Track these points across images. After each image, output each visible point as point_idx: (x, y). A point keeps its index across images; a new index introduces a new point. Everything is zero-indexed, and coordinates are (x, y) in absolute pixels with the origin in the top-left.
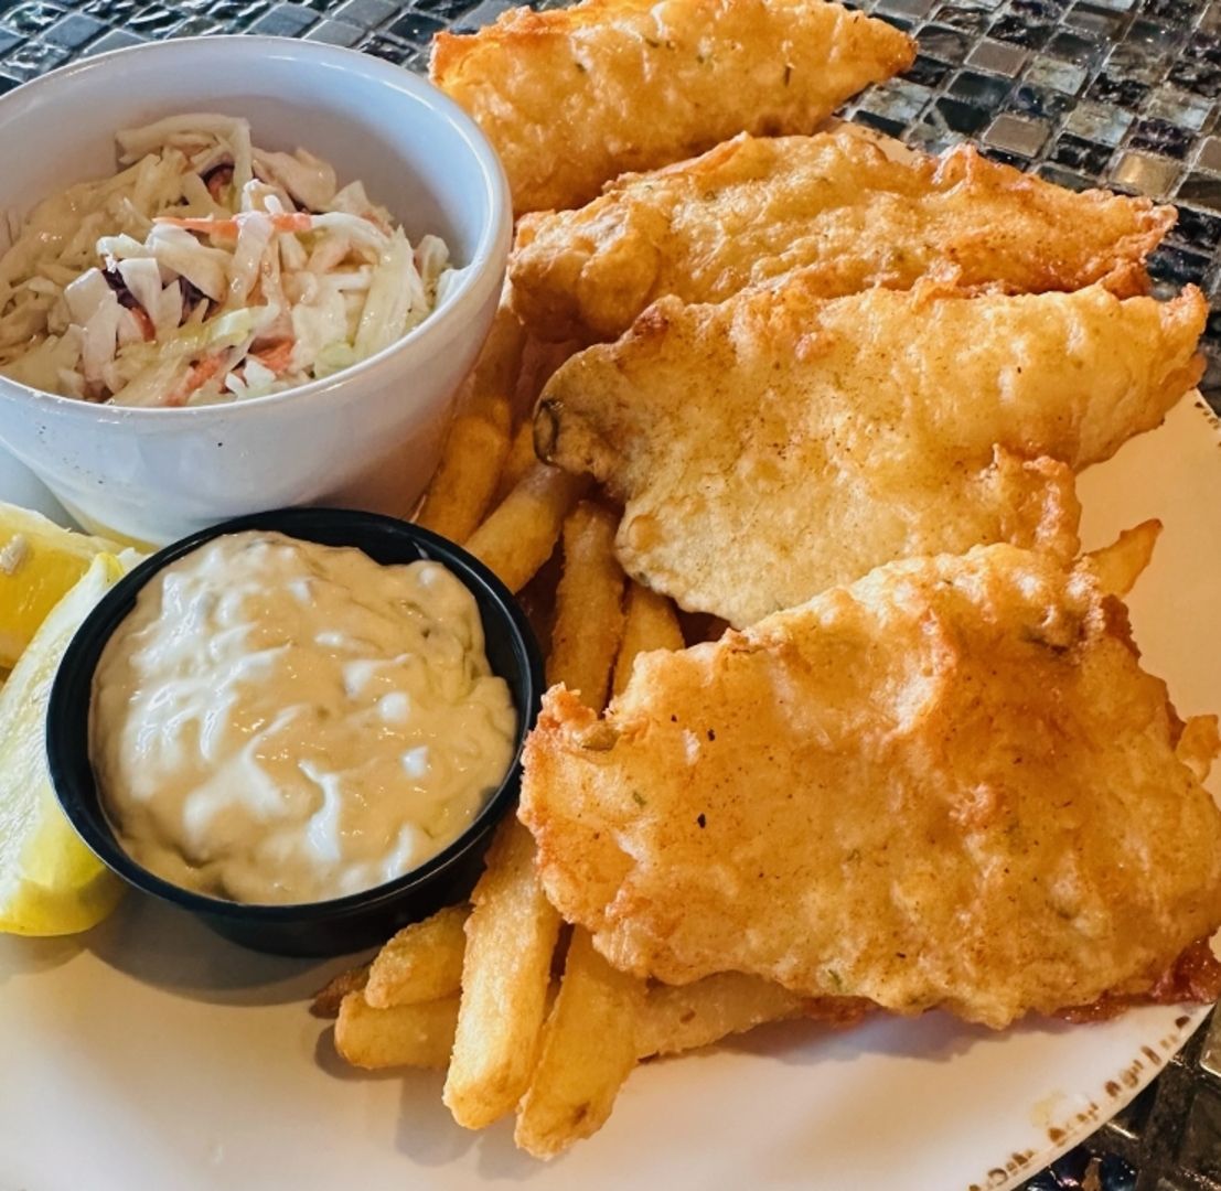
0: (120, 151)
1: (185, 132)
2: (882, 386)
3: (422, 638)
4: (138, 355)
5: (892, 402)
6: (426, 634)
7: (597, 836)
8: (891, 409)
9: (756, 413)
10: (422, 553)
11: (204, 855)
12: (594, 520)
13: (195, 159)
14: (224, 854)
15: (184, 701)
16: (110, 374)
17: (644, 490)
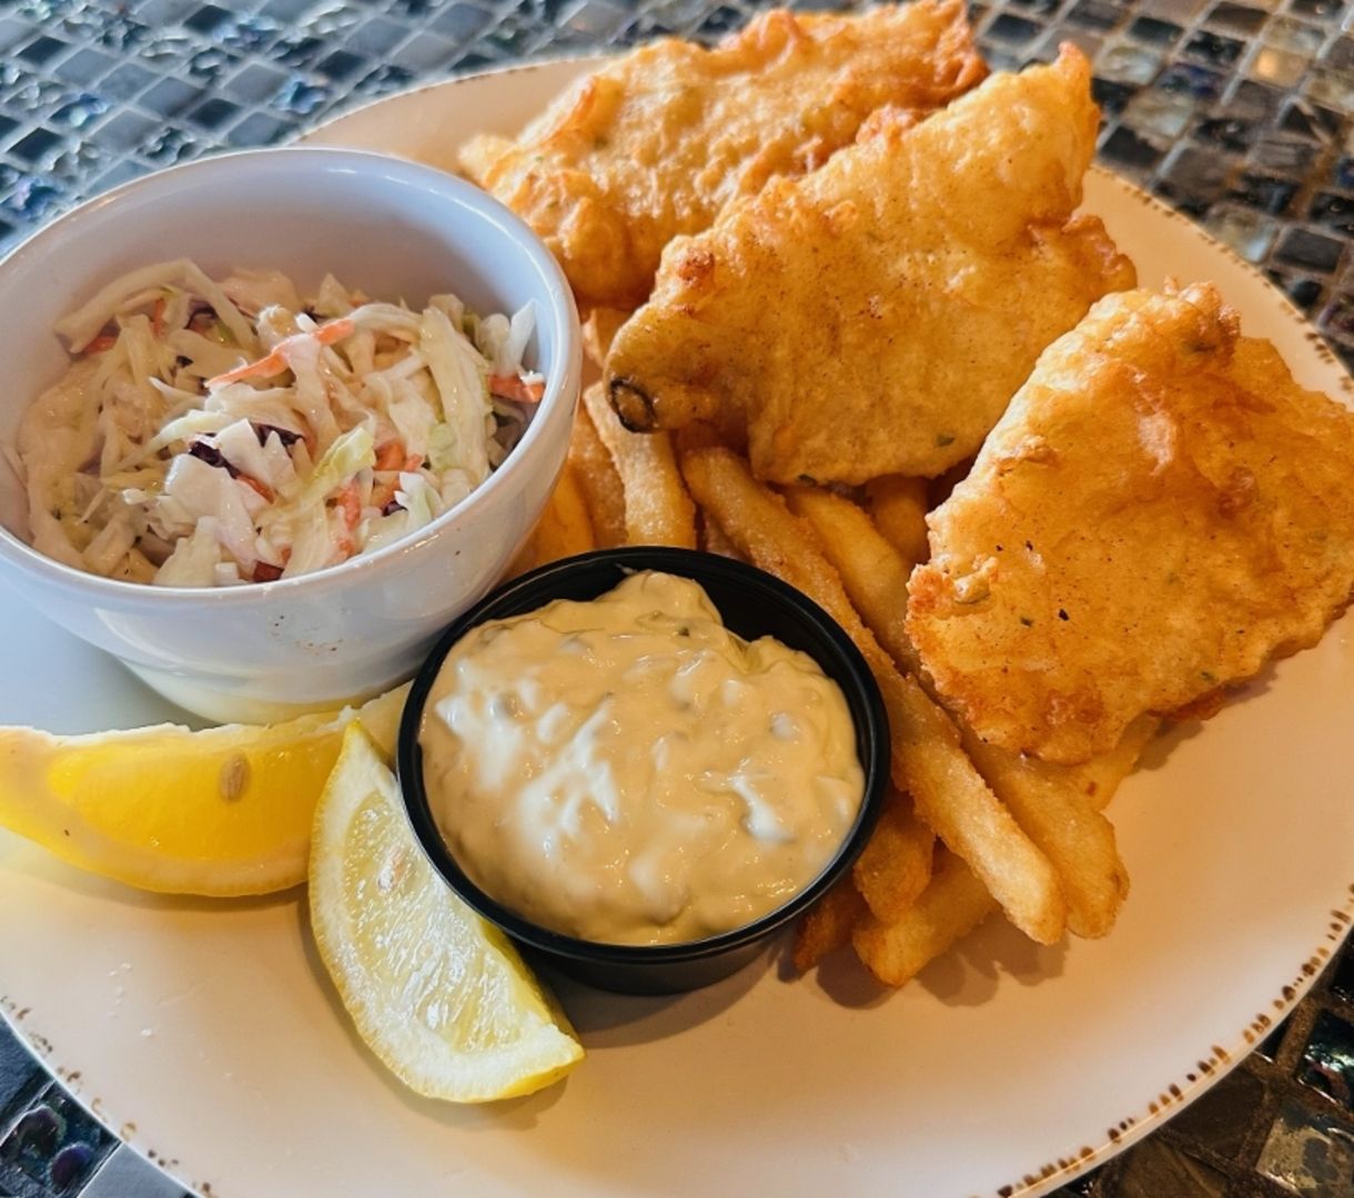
0: (65, 341)
1: (131, 296)
2: (913, 224)
3: (684, 639)
4: (279, 520)
5: (929, 233)
6: (685, 633)
7: (1005, 670)
8: (932, 237)
9: (826, 294)
10: (627, 570)
11: (675, 909)
12: (712, 460)
13: (166, 315)
14: (688, 899)
15: (559, 795)
16: (267, 552)
17: (760, 408)
